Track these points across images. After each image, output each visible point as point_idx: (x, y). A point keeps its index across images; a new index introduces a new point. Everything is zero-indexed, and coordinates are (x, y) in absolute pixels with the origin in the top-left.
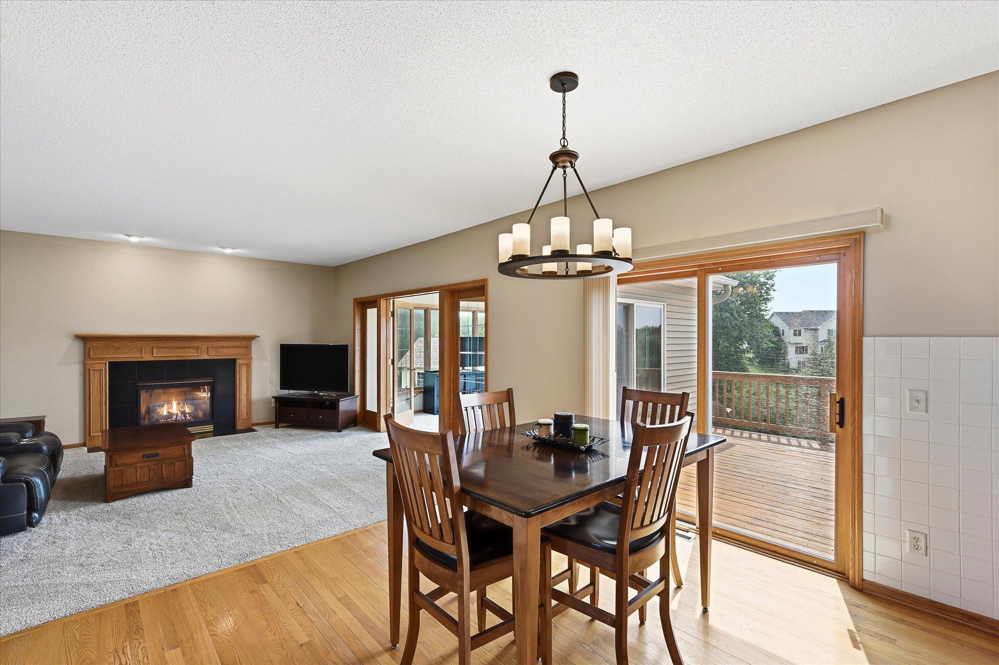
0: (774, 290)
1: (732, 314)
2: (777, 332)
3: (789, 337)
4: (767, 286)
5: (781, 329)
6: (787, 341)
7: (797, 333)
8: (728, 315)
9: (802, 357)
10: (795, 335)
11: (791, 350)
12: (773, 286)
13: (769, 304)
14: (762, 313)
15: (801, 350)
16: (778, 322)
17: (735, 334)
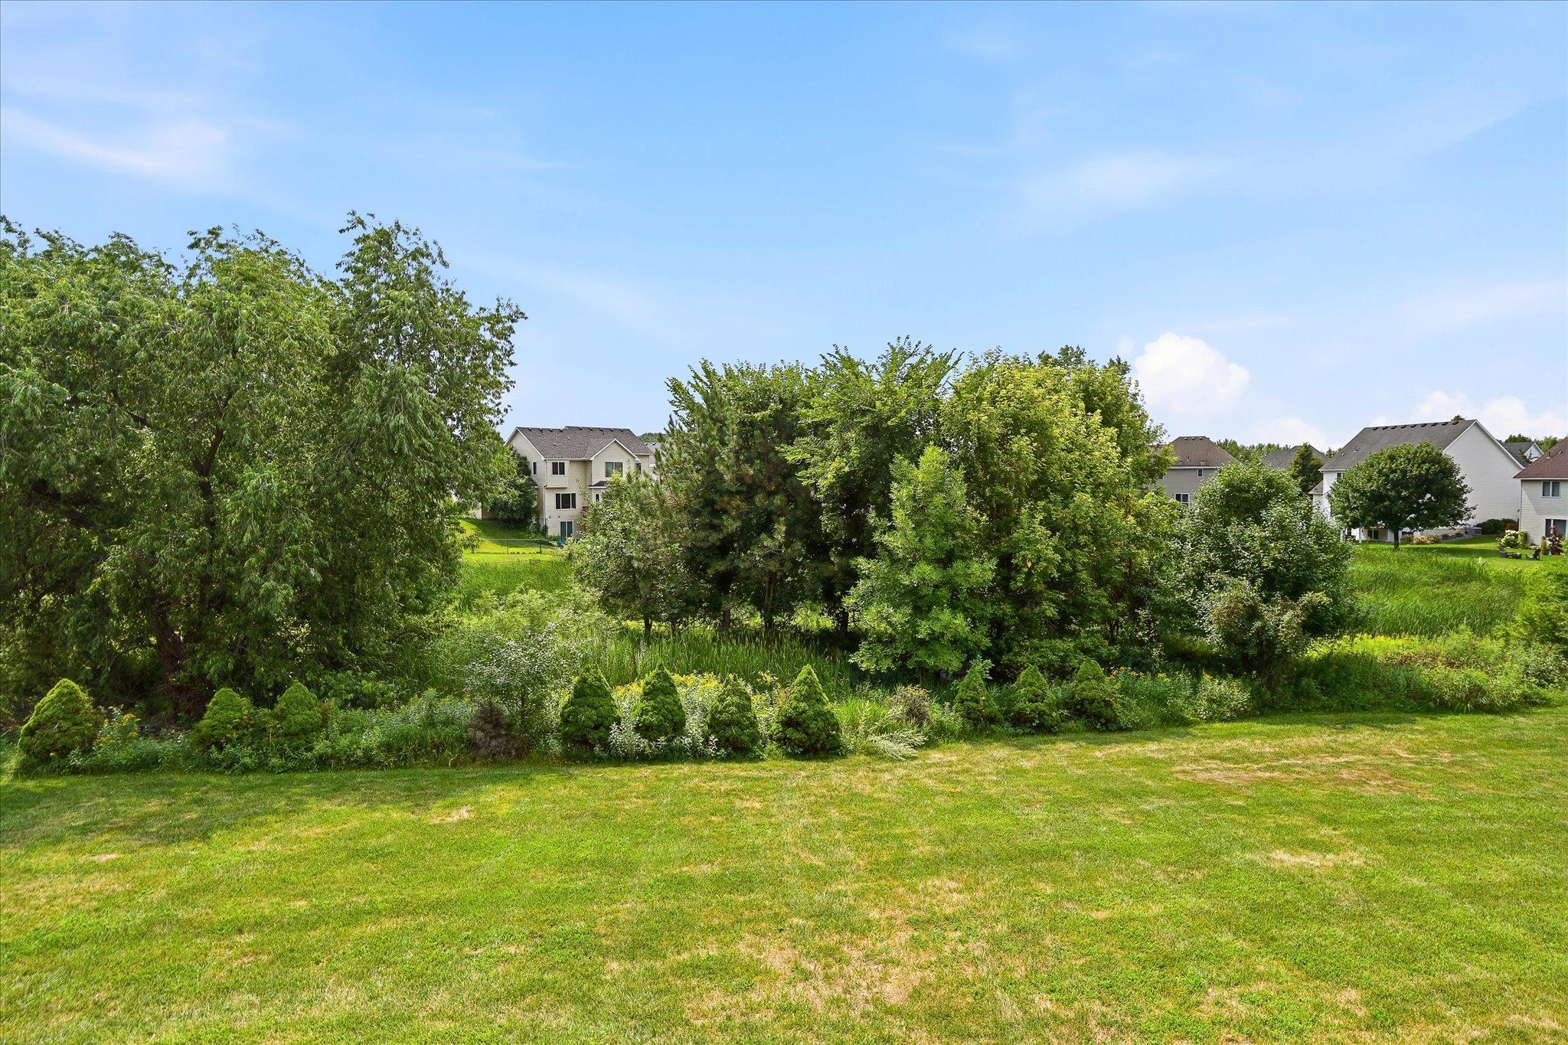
0: (512, 364)
1: (413, 419)
2: (524, 467)
3: (545, 477)
4: (498, 353)
5: (531, 460)
6: (541, 484)
7: (559, 469)
8: (402, 419)
9: (567, 514)
10: (555, 472)
11: (549, 501)
12: (509, 353)
13: (506, 398)
14: (487, 418)
15: (565, 501)
16: (525, 447)
17: (424, 471)
